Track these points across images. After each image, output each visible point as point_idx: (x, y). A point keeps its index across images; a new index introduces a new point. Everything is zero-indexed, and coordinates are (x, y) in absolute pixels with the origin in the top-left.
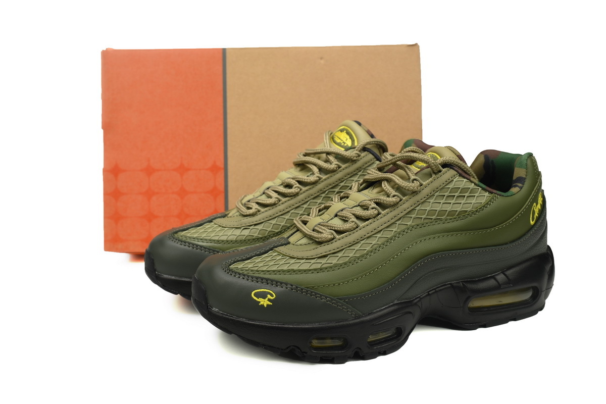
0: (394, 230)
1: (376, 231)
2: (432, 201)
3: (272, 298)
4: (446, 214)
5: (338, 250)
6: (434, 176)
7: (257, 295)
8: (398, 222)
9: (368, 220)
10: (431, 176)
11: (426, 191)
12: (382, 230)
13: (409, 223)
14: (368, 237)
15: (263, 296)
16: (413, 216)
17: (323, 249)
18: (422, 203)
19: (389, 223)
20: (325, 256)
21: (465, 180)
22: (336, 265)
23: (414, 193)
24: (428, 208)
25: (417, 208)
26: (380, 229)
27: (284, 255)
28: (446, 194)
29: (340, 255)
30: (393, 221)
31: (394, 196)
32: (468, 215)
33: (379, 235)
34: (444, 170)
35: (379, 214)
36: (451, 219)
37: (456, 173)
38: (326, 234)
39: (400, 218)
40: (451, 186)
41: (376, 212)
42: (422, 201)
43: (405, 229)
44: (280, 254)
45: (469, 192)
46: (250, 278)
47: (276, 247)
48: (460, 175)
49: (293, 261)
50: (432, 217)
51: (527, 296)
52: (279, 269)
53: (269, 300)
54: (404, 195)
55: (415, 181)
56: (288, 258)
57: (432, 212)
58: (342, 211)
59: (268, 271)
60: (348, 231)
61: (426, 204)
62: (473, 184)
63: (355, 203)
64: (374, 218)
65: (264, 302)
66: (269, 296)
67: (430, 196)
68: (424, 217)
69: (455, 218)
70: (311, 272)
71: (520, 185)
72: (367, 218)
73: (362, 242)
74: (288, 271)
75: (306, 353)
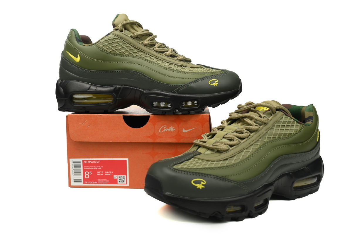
0: (259, 144)
1: (250, 145)
2: (275, 128)
3: (204, 184)
4: (283, 135)
5: (233, 155)
6: (273, 115)
7: (195, 182)
8: (260, 140)
9: (244, 139)
10: (272, 115)
11: (271, 123)
12: (253, 144)
13: (265, 140)
14: (247, 148)
15: (199, 182)
16: (267, 136)
17: (224, 156)
18: (270, 129)
19: (256, 140)
20: (227, 159)
21: (288, 117)
22: (234, 164)
23: (265, 124)
24: (274, 132)
25: (268, 132)
26: (252, 143)
27: (202, 160)
28: (281, 124)
29: (235, 158)
30: (258, 139)
31: (256, 126)
32: (293, 135)
33: (252, 147)
34: (277, 112)
35: (250, 135)
36: (285, 138)
37: (283, 113)
38: (224, 147)
39: (261, 138)
40: (283, 120)
41: (248, 134)
42: (270, 128)
43: (264, 143)
44: (199, 159)
45: (291, 123)
46: (188, 173)
47: (195, 156)
48: (285, 115)
49: (210, 163)
50: (275, 137)
51: (315, 180)
52: (203, 167)
53: (203, 185)
54: (260, 125)
55: (265, 118)
56: (205, 161)
57: (276, 134)
58: (226, 135)
59: (198, 169)
60: (236, 145)
61: (272, 130)
62: (292, 119)
63: (232, 130)
64: (247, 137)
65: (200, 186)
66: (202, 183)
67: (273, 125)
68: (272, 136)
69: (287, 137)
70: (222, 168)
71: (311, 120)
72: (244, 137)
73: (244, 151)
74: (209, 168)
75: (224, 215)
